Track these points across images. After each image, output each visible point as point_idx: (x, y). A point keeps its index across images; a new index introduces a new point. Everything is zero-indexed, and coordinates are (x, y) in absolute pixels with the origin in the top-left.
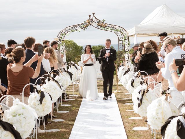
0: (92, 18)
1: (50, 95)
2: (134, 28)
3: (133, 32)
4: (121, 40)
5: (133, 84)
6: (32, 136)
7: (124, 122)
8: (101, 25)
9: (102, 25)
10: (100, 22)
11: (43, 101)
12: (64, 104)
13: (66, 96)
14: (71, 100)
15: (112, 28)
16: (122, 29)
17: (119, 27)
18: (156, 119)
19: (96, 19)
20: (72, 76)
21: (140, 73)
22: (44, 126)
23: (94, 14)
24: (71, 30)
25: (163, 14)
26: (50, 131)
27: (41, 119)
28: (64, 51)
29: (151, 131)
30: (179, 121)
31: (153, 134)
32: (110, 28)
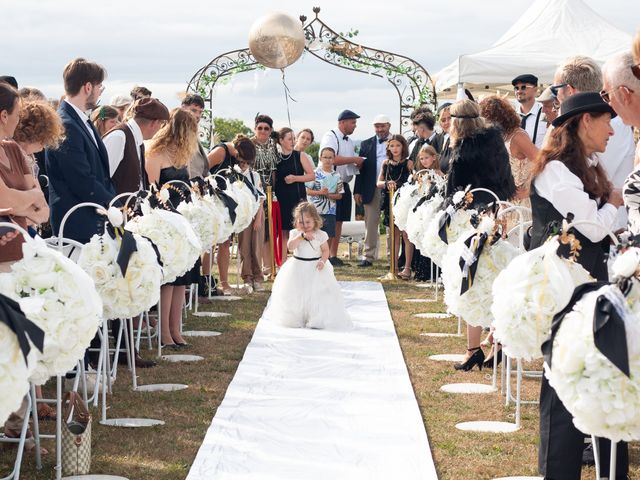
0: (310, 25)
1: (154, 246)
2: (457, 62)
3: (453, 77)
4: (408, 107)
5: (447, 230)
6: (88, 401)
7: (412, 367)
8: (343, 51)
9: (345, 49)
10: (338, 40)
11: (131, 263)
12: (205, 310)
13: (213, 285)
14: (230, 298)
15: (378, 63)
16: (413, 67)
17: (404, 59)
18: (524, 319)
19: (324, 28)
20: (236, 210)
21: (470, 195)
22: (132, 373)
23: (317, 10)
24: (235, 65)
25: (560, 18)
26: (151, 388)
27: (122, 350)
28: (209, 139)
29: (505, 395)
30: (602, 301)
31: (513, 404)
32: (372, 62)
